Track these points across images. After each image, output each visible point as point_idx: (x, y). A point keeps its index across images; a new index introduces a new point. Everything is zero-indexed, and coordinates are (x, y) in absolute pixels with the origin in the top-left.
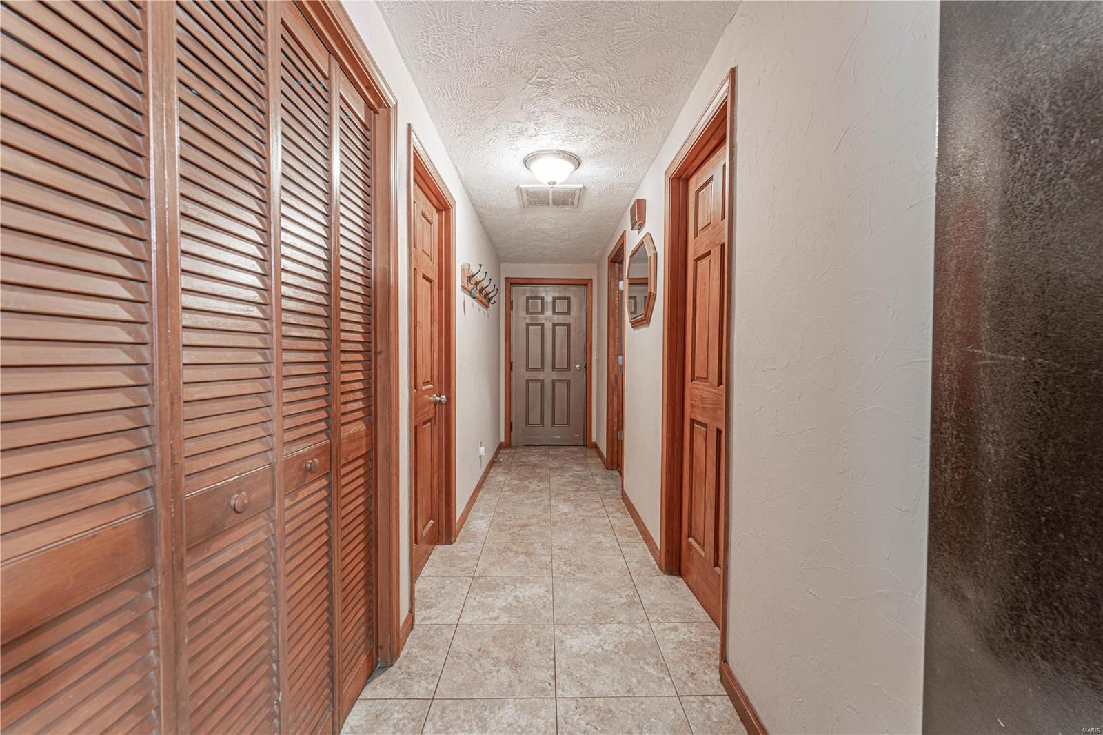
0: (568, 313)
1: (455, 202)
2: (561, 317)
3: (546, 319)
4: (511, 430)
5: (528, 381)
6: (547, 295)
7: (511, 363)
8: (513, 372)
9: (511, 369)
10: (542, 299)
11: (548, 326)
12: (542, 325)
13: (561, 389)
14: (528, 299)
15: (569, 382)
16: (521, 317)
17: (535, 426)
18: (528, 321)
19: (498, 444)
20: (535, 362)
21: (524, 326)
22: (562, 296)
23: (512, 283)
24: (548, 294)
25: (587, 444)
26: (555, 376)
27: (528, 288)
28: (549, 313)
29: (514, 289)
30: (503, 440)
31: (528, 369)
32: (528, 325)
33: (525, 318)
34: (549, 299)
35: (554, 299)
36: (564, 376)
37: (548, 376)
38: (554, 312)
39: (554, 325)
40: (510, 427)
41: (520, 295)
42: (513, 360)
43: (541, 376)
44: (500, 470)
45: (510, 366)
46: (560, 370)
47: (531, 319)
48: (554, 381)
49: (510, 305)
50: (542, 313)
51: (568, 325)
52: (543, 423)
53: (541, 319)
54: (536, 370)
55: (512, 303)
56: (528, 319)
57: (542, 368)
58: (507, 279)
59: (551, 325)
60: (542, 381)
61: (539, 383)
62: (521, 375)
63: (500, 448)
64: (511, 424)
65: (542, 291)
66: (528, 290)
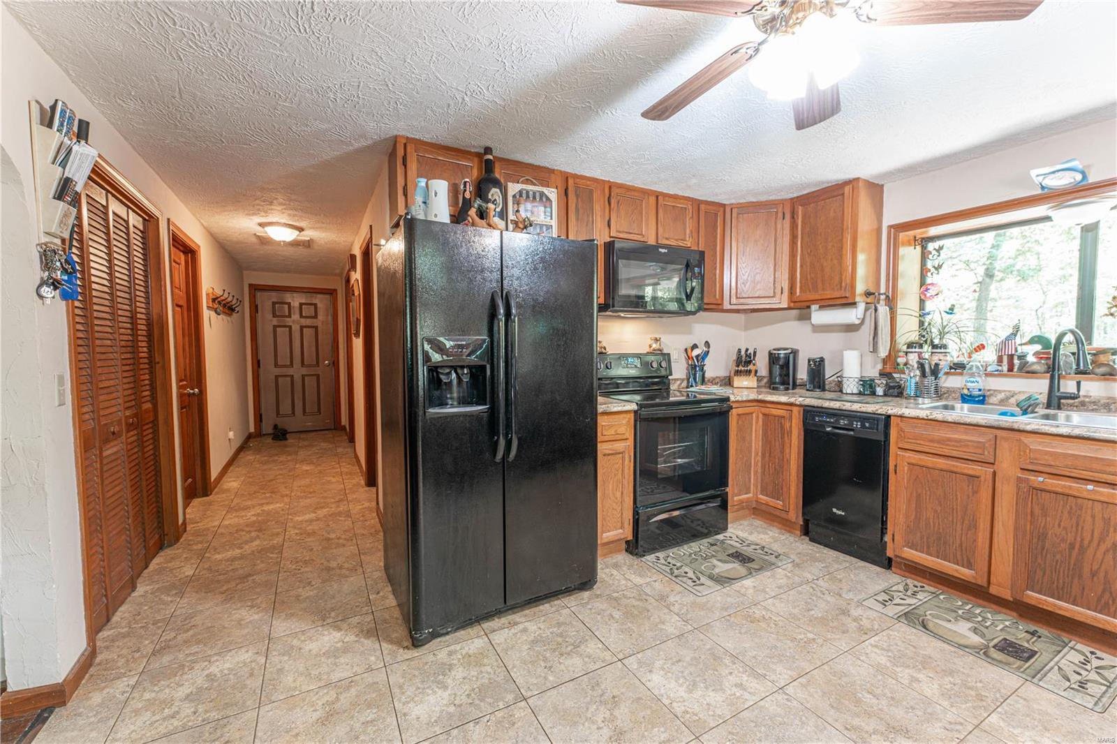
0: (316, 317)
1: (199, 247)
2: (308, 320)
3: (294, 321)
4: (261, 421)
5: (276, 377)
6: (293, 300)
7: (259, 362)
8: (261, 370)
9: (259, 366)
10: (289, 304)
11: (296, 328)
12: (290, 327)
13: (311, 383)
14: (274, 303)
15: (318, 376)
16: (267, 321)
17: (285, 415)
18: (276, 323)
19: (247, 434)
20: (284, 359)
21: (271, 328)
22: (309, 302)
23: (255, 288)
24: (296, 300)
25: (338, 427)
26: (304, 371)
27: (274, 294)
28: (296, 316)
29: (258, 294)
30: (252, 430)
31: (276, 365)
32: (275, 327)
33: (271, 320)
34: (296, 304)
35: (301, 305)
36: (313, 371)
37: (297, 371)
38: (301, 316)
39: (302, 328)
40: (259, 418)
41: (265, 300)
42: (260, 357)
43: (290, 371)
44: (251, 452)
45: (257, 364)
46: (309, 366)
47: (278, 321)
48: (303, 377)
49: (255, 309)
50: (290, 316)
51: (316, 328)
52: (293, 413)
53: (289, 321)
54: (285, 366)
55: (257, 306)
56: (275, 322)
57: (292, 365)
58: (250, 285)
59: (298, 327)
60: (292, 377)
61: (289, 379)
62: (269, 371)
63: (250, 437)
64: (261, 415)
65: (288, 297)
66: (274, 296)
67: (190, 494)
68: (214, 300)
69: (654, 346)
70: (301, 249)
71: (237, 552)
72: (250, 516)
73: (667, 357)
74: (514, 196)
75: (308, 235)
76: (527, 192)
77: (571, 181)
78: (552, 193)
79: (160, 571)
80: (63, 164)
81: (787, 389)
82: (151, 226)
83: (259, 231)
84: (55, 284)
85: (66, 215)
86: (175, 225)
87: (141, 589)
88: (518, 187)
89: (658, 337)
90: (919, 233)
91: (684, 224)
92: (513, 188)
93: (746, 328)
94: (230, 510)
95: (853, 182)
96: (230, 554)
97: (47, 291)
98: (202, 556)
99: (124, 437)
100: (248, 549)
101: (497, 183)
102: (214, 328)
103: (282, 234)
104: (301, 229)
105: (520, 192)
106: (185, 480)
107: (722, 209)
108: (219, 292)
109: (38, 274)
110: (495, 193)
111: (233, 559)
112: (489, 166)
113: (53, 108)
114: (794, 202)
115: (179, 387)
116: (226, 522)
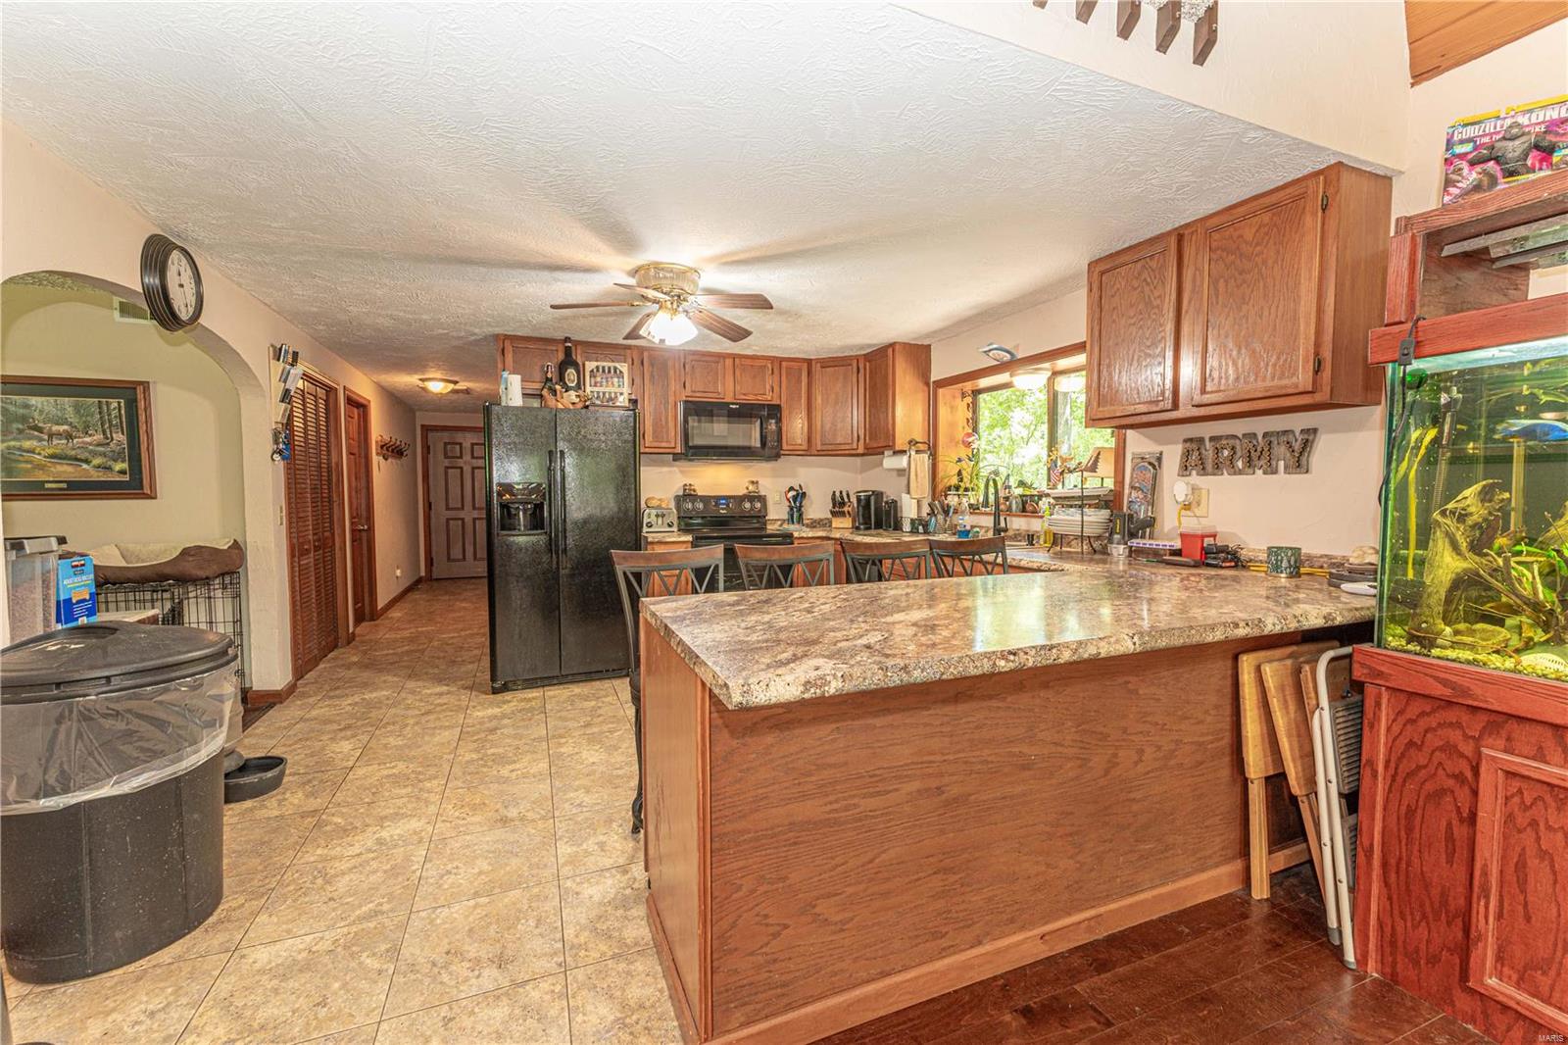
1: (370, 401)
2: (480, 461)
3: (465, 462)
4: (432, 565)
5: (448, 520)
6: (465, 442)
7: (430, 505)
8: (432, 512)
9: (430, 509)
10: (461, 444)
11: (467, 469)
12: (461, 468)
13: (482, 526)
14: (446, 444)
16: (438, 461)
17: (455, 560)
18: (447, 465)
19: (418, 578)
20: (455, 502)
21: (443, 469)
23: (426, 429)
24: (467, 440)
26: (476, 514)
27: (445, 434)
28: (467, 457)
29: (430, 435)
30: (423, 574)
31: (448, 509)
32: (446, 468)
33: (443, 462)
34: (467, 445)
35: (473, 445)
36: (485, 514)
37: (468, 514)
38: (473, 457)
39: (474, 470)
40: (430, 562)
41: (437, 441)
42: (432, 500)
43: (461, 514)
44: (418, 592)
46: (480, 509)
47: (450, 462)
48: (474, 520)
49: (427, 449)
50: (461, 457)
52: (464, 558)
53: (460, 462)
54: (458, 509)
55: (429, 447)
56: (447, 463)
57: (463, 508)
58: (422, 426)
59: (470, 470)
60: (463, 520)
61: (460, 522)
62: (440, 513)
63: (419, 581)
64: (432, 559)
65: (459, 437)
66: (446, 436)
67: (360, 618)
68: (382, 447)
69: (751, 488)
70: (461, 395)
71: (391, 651)
72: (406, 634)
73: (762, 499)
74: (592, 371)
75: (462, 386)
76: (603, 368)
77: (646, 354)
78: (624, 368)
79: (334, 659)
80: (285, 382)
81: (869, 528)
82: (332, 396)
83: (420, 383)
84: (280, 452)
85: (285, 410)
86: (350, 391)
87: (321, 666)
88: (595, 364)
89: (755, 480)
90: (968, 386)
91: (764, 381)
92: (590, 365)
93: (863, 470)
94: (391, 629)
95: (892, 345)
96: (385, 652)
97: (277, 457)
98: (365, 653)
99: (312, 555)
100: (399, 650)
101: (575, 365)
102: (382, 471)
103: (437, 387)
104: (456, 383)
105: (597, 367)
106: (355, 603)
107: (806, 365)
108: (387, 438)
109: (270, 447)
110: (571, 373)
111: (387, 655)
112: (568, 351)
113: (280, 349)
114: (868, 357)
115: (352, 523)
116: (387, 636)
